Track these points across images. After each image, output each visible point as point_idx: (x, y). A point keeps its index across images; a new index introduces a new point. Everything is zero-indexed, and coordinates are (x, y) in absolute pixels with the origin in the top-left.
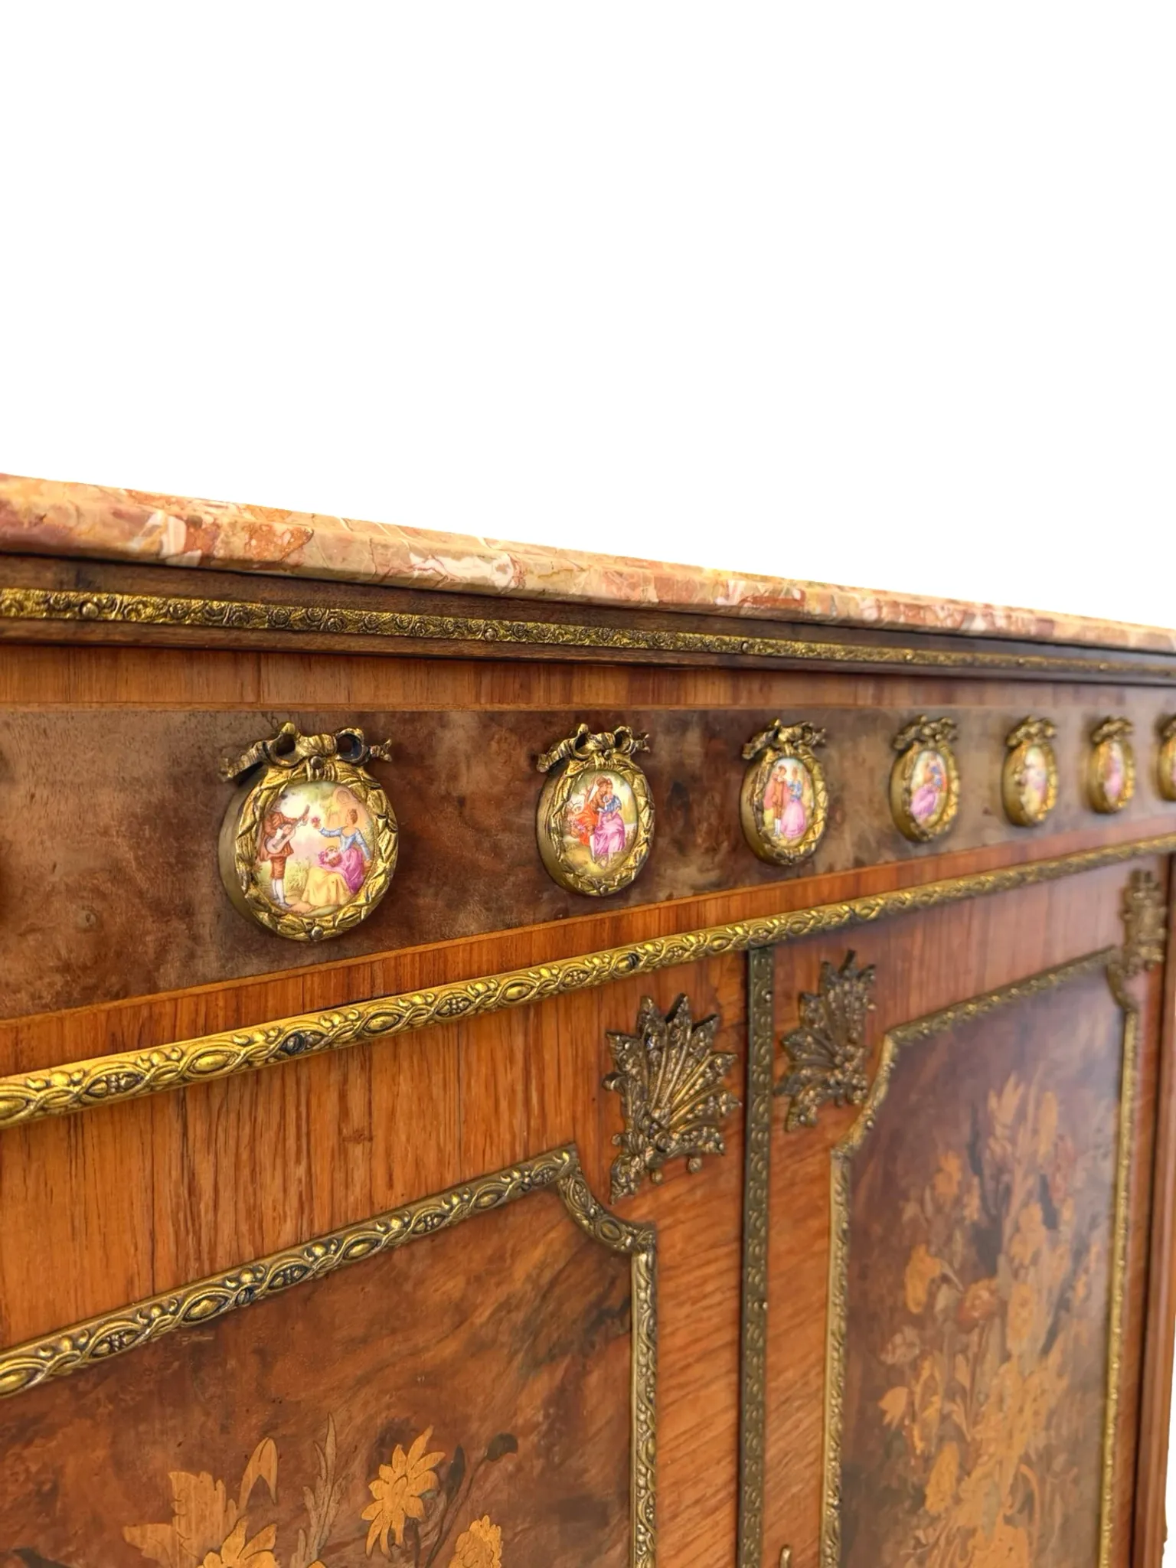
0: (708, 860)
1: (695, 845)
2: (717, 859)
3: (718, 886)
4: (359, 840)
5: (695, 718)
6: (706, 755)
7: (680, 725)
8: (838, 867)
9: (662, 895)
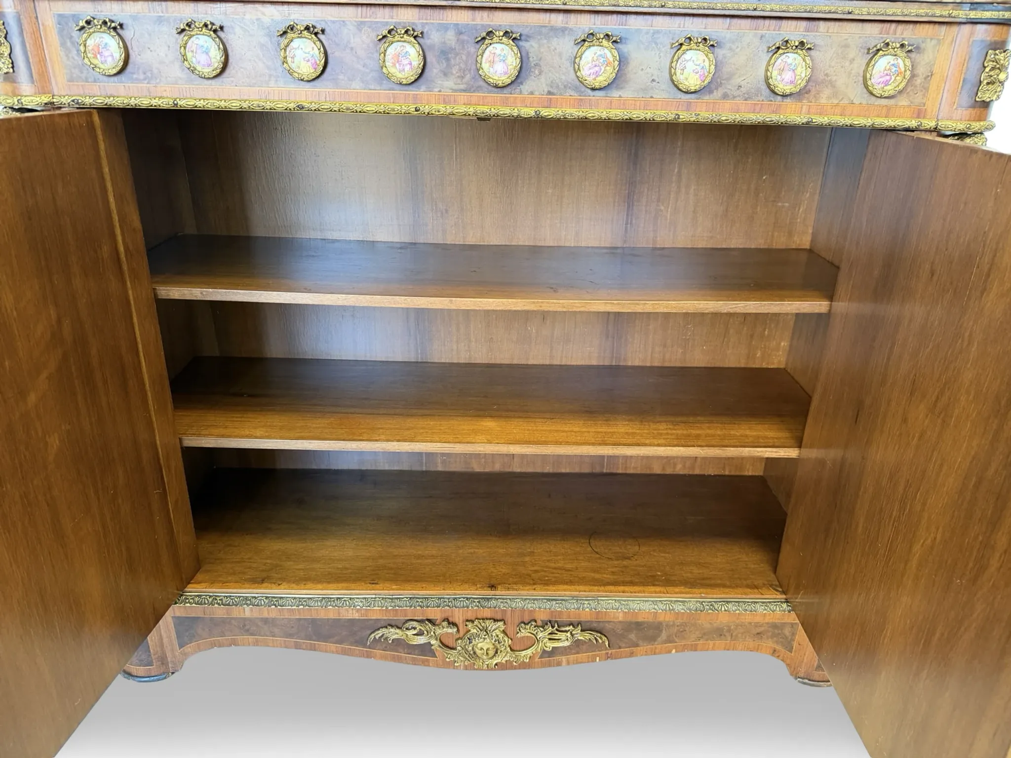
0: (459, 81)
1: (452, 74)
2: (465, 80)
3: (464, 91)
4: (314, 55)
5: (452, 26)
6: (458, 40)
7: (445, 28)
8: (536, 93)
9: (437, 90)
